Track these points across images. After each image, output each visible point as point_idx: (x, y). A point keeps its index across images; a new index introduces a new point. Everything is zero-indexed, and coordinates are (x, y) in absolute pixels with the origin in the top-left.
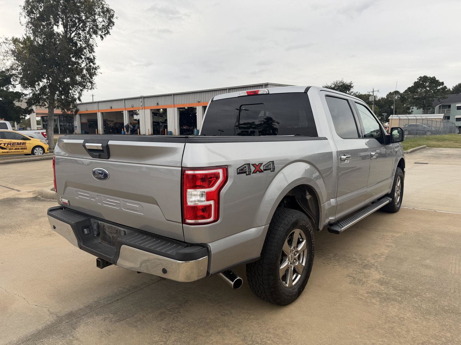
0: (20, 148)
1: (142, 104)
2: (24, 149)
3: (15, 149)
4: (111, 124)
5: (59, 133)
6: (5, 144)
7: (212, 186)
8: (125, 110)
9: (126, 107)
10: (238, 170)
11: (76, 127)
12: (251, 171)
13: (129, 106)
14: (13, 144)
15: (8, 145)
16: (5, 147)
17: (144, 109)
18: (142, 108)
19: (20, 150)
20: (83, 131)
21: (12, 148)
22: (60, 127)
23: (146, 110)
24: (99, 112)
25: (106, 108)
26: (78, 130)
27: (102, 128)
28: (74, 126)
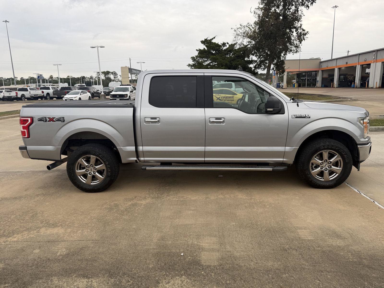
0: (230, 100)
1: (375, 57)
2: (233, 100)
3: (227, 101)
4: (350, 77)
5: (306, 87)
6: (222, 97)
7: (25, 124)
8: (358, 65)
9: (359, 62)
10: (39, 119)
11: (318, 81)
12: (47, 121)
13: (362, 60)
14: (227, 97)
15: (223, 98)
16: (222, 99)
17: (376, 62)
18: (374, 61)
19: (230, 102)
20: (323, 85)
21: (226, 100)
22: (307, 82)
23: (378, 63)
24: (336, 68)
25: (342, 64)
26: (319, 84)
27: (337, 82)
28: (316, 81)
